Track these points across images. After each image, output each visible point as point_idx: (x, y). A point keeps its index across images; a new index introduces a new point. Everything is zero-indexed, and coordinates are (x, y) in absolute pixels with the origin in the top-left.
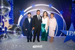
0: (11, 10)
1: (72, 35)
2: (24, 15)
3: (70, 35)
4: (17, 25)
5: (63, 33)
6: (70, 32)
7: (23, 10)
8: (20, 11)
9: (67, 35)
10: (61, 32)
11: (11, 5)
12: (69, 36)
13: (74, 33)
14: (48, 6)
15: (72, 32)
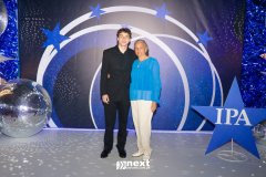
0: (9, 26)
1: (237, 124)
2: (62, 45)
3: (228, 122)
4: (34, 84)
6: (229, 111)
7: (57, 27)
8: (47, 32)
10: (203, 118)
11: (11, 4)
13: (242, 117)
14: (154, 12)
15: (236, 112)
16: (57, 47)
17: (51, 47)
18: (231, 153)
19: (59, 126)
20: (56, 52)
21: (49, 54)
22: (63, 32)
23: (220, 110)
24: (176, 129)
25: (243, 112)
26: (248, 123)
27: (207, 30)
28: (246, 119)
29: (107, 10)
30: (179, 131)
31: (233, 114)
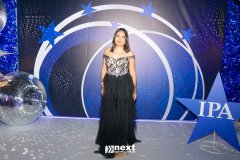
1: (219, 117)
2: (57, 40)
3: (210, 115)
4: (31, 77)
5: (190, 112)
6: (211, 104)
9: (201, 114)
10: (186, 109)
12: (206, 119)
13: (225, 111)
14: (141, 10)
15: (219, 106)
16: (52, 42)
17: (47, 42)
18: (213, 143)
19: (54, 115)
20: (51, 46)
21: (45, 49)
22: (58, 29)
23: (203, 103)
24: (160, 119)
25: (226, 106)
26: (230, 117)
27: (191, 27)
28: (229, 113)
29: (98, 8)
30: (164, 120)
31: (215, 106)
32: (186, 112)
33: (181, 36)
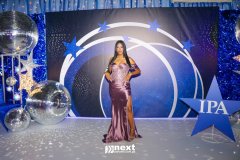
1: (216, 113)
2: (78, 54)
4: (57, 84)
6: (210, 102)
9: (202, 111)
10: (189, 107)
12: (206, 115)
14: (148, 26)
15: (216, 103)
16: (74, 55)
17: (70, 55)
18: (212, 135)
19: (77, 116)
20: (73, 59)
21: (68, 61)
22: (79, 44)
23: (202, 102)
24: (167, 116)
25: (222, 103)
26: (226, 113)
27: (190, 38)
28: (224, 109)
29: (112, 26)
30: (170, 118)
31: (213, 104)
32: (189, 110)
33: (182, 46)
